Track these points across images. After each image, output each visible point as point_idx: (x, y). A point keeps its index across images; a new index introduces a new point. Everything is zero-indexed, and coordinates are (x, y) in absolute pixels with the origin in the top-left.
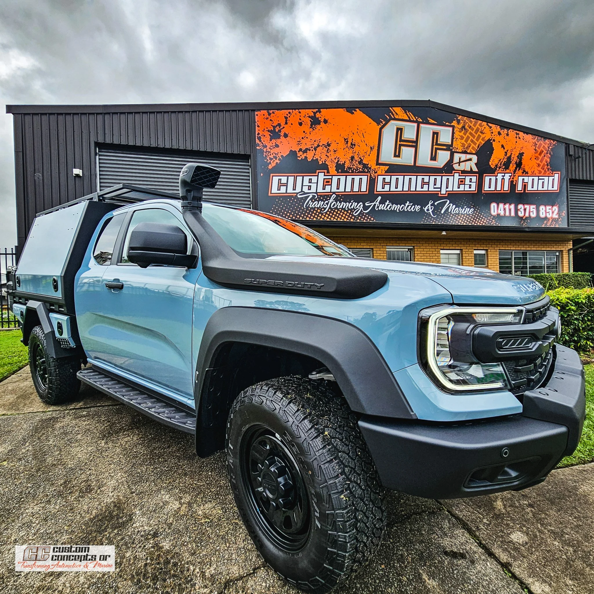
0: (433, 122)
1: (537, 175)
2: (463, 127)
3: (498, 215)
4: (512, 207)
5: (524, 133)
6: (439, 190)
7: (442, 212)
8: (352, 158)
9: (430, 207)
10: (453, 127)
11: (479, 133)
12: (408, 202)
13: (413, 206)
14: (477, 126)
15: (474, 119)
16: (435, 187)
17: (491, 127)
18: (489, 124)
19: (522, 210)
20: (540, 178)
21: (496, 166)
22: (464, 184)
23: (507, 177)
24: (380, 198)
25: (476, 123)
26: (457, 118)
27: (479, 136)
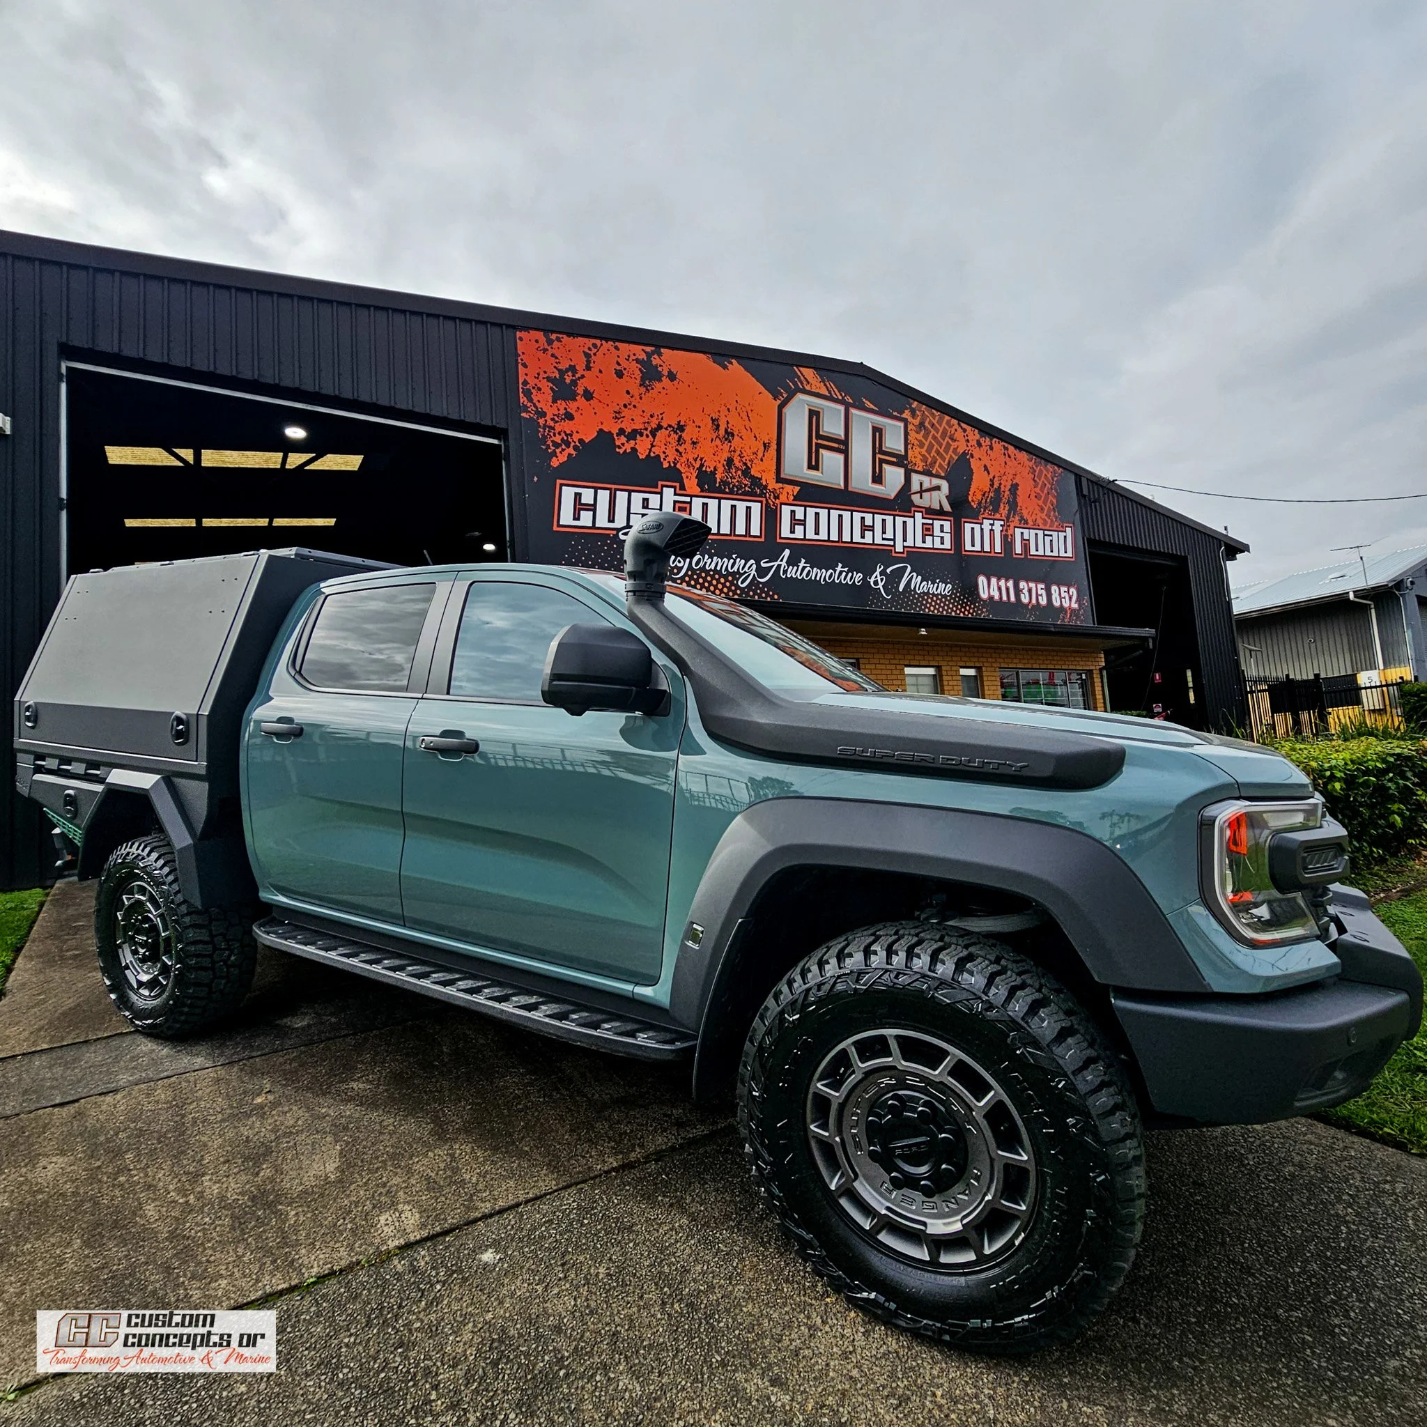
0: (872, 406)
1: (1041, 527)
2: (922, 424)
3: (991, 598)
4: (1011, 584)
5: (1016, 447)
6: (892, 543)
7: (901, 589)
8: (730, 462)
9: (879, 578)
10: (905, 421)
11: (947, 439)
12: (840, 565)
13: (850, 574)
14: (944, 424)
15: (937, 410)
16: (884, 536)
17: (965, 431)
18: (963, 425)
19: (1025, 591)
20: (1046, 532)
21: (980, 503)
22: (932, 535)
23: (998, 526)
24: (787, 552)
25: (941, 420)
26: (910, 405)
27: (948, 445)
